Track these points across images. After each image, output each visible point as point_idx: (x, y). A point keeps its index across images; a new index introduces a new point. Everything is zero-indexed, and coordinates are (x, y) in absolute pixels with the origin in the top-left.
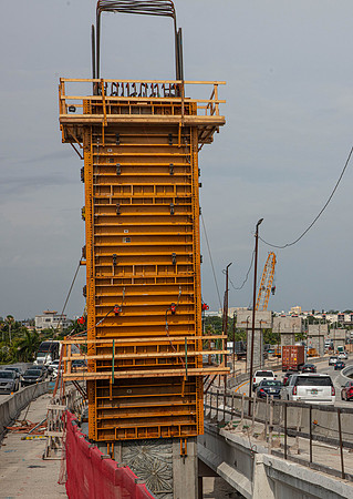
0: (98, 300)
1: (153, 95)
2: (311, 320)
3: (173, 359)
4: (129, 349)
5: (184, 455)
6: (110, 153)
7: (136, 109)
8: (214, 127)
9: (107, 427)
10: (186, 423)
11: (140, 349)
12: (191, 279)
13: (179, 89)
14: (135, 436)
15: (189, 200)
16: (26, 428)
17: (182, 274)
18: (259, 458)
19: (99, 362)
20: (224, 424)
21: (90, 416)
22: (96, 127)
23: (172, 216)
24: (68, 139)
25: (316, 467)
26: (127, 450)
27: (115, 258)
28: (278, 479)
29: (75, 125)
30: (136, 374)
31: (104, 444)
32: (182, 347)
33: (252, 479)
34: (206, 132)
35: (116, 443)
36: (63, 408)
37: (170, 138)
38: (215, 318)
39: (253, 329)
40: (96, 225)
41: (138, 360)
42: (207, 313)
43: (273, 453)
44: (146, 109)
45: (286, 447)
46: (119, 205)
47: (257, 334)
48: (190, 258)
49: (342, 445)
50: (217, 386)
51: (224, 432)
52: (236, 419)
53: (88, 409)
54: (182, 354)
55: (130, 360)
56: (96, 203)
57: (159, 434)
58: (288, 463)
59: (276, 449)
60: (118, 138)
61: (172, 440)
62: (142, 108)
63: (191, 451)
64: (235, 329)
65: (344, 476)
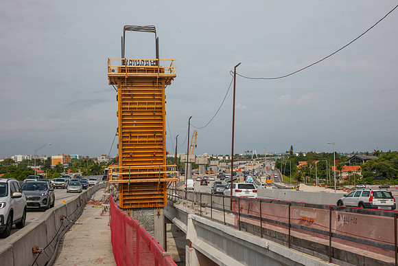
0: (123, 150)
1: (146, 65)
2: (212, 159)
3: (154, 174)
4: (136, 170)
5: (159, 215)
6: (129, 89)
7: (140, 71)
8: (172, 78)
9: (127, 202)
10: (159, 201)
11: (140, 170)
12: (162, 141)
13: (157, 62)
14: (138, 206)
15: (161, 108)
16: (94, 202)
17: (158, 139)
18: (190, 216)
19: (123, 175)
20: (175, 202)
21: (120, 198)
22: (123, 78)
23: (154, 115)
24: (111, 83)
25: (214, 220)
26: (136, 212)
27: (131, 132)
28: (198, 225)
29: (114, 77)
30: (139, 181)
31: (126, 209)
32: (158, 170)
33: (187, 225)
34: (168, 80)
35: (131, 209)
36: (109, 194)
37: (153, 83)
38: (172, 158)
39: (187, 162)
40: (122, 119)
41: (140, 175)
42: (168, 156)
43: (195, 214)
44: (144, 71)
45: (201, 212)
46: (132, 111)
47: (189, 164)
48: (161, 132)
49: (224, 211)
50: (173, 186)
51: (175, 205)
52: (180, 200)
53: (119, 195)
54: (158, 172)
55: (137, 175)
56: (123, 110)
57: (148, 206)
58: (202, 218)
59: (197, 212)
60: (132, 83)
61: (154, 208)
62: (142, 70)
63: (161, 213)
64: (180, 162)
65: (225, 224)
